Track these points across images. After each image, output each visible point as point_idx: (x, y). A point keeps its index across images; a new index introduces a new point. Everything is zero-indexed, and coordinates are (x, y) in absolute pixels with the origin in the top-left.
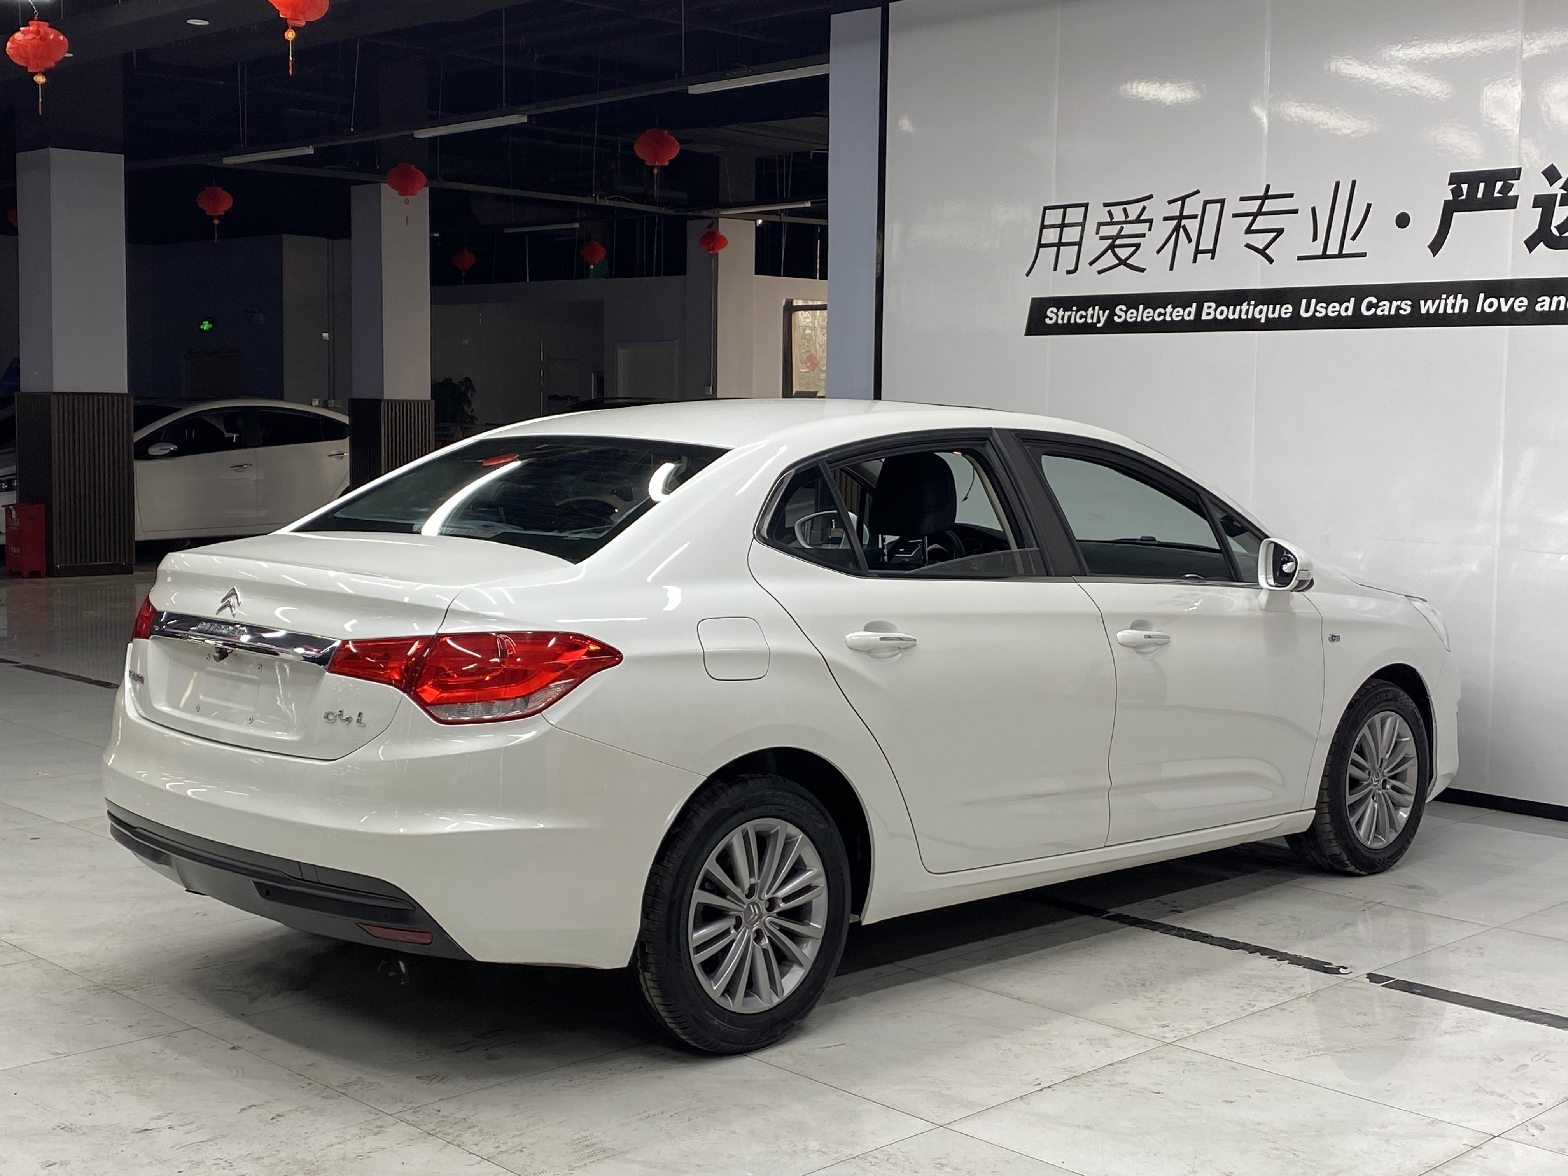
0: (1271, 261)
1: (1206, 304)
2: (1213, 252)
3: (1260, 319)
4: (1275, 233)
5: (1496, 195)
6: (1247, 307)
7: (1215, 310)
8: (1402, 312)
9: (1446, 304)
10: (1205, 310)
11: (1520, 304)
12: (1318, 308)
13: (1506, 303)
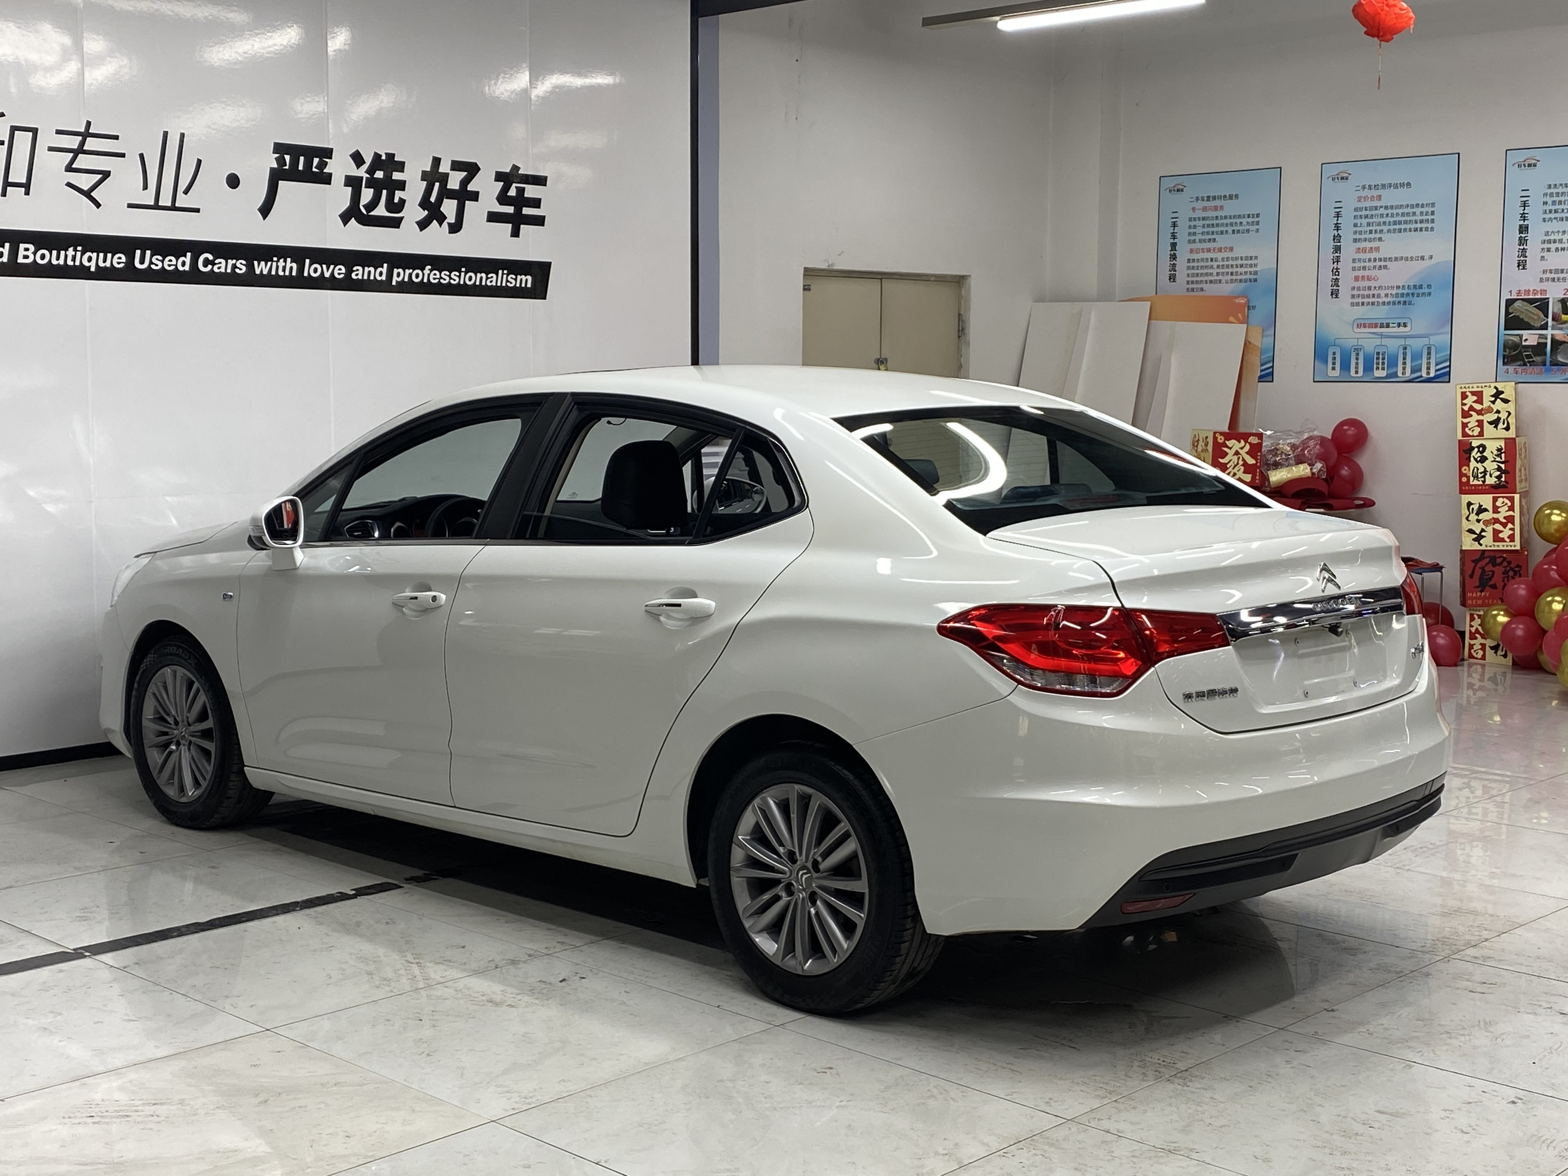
0: (98, 205)
1: (22, 246)
2: (27, 187)
3: (90, 267)
4: (101, 176)
5: (314, 170)
6: (73, 253)
7: (35, 253)
8: (237, 271)
9: (277, 267)
10: (21, 252)
11: (339, 271)
12: (154, 260)
13: (328, 269)
